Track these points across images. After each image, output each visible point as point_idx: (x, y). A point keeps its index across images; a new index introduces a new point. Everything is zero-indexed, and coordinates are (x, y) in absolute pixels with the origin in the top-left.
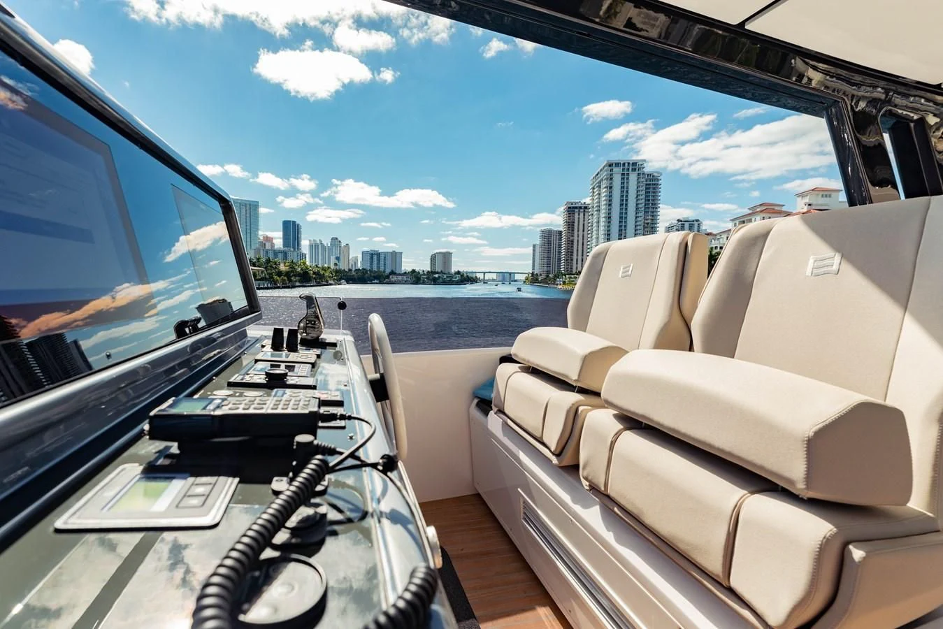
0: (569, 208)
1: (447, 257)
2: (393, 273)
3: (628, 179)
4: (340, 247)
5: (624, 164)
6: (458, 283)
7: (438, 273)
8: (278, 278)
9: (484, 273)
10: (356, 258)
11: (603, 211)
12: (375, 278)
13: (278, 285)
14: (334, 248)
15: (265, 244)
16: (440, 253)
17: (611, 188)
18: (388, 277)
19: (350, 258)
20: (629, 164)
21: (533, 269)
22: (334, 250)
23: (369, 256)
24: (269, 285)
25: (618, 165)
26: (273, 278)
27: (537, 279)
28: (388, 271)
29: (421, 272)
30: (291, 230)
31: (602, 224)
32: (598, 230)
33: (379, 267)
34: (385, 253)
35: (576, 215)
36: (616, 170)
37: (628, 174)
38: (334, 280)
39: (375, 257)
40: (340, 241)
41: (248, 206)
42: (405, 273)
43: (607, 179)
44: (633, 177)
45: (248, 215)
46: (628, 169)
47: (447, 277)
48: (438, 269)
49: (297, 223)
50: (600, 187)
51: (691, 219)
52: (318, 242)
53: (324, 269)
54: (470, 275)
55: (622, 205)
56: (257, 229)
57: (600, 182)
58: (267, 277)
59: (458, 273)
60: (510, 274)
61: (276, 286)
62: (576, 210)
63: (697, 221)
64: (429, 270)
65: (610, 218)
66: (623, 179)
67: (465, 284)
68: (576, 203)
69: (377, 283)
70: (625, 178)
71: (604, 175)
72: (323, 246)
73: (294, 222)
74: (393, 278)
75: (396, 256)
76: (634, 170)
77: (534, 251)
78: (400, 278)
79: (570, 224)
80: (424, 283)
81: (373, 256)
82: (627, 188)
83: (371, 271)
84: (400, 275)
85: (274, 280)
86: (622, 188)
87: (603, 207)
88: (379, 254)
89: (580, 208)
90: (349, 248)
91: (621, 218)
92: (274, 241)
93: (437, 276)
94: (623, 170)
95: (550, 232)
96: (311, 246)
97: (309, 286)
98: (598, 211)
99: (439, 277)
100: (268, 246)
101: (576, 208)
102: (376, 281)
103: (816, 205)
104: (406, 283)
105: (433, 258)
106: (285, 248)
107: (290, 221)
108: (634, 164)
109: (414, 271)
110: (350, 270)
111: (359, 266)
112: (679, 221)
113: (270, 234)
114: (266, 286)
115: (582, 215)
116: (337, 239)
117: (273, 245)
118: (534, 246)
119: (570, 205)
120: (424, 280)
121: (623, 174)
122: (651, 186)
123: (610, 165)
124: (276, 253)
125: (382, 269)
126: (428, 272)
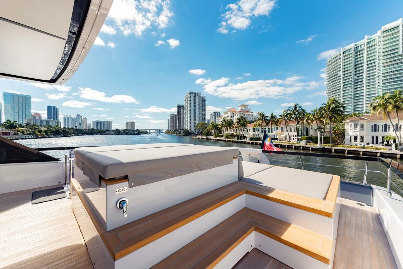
0: (179, 107)
1: (133, 124)
2: (107, 130)
3: (196, 98)
4: (82, 119)
5: (194, 93)
6: (137, 134)
7: (128, 130)
8: (39, 134)
9: (149, 130)
10: (90, 124)
11: (188, 108)
12: (98, 132)
13: (39, 137)
14: (78, 119)
15: (35, 117)
16: (130, 122)
17: (190, 101)
18: (105, 132)
19: (87, 124)
20: (196, 93)
21: (168, 128)
22: (78, 120)
23: (96, 123)
24: (32, 137)
25: (192, 93)
26: (35, 133)
27: (169, 132)
28: (105, 129)
29: (121, 130)
30: (52, 111)
31: (188, 113)
32: (187, 115)
33: (101, 128)
34: (104, 122)
35: (181, 109)
36: (192, 95)
37: (196, 97)
38: (75, 134)
39: (99, 124)
40: (81, 116)
41: (24, 98)
42: (114, 130)
43: (189, 98)
44: (197, 97)
45: (24, 102)
46: (196, 95)
47: (133, 132)
48: (129, 129)
49: (56, 107)
50: (187, 100)
51: (217, 112)
52: (69, 116)
53: (69, 129)
54: (143, 131)
55: (194, 107)
56: (30, 109)
57: (187, 99)
58: (32, 133)
59: (137, 130)
60: (160, 130)
61: (37, 137)
62: (181, 108)
63: (219, 113)
64: (125, 128)
65: (190, 111)
66: (194, 98)
67: (140, 134)
68: (181, 105)
69: (99, 135)
70: (195, 98)
71: (188, 96)
72: (72, 118)
73: (54, 107)
74: (108, 132)
75: (109, 123)
76: (197, 95)
77: (168, 122)
78: (110, 132)
79: (179, 112)
80: (122, 134)
81: (97, 123)
82: (196, 101)
83: (97, 130)
84: (111, 131)
85: (36, 135)
86: (194, 101)
87: (188, 107)
88: (101, 122)
89: (182, 107)
90: (86, 119)
91: (194, 111)
92: (41, 115)
93: (128, 131)
94: (194, 95)
95: (173, 115)
96: (65, 119)
97: (59, 137)
98: (187, 108)
99: (129, 132)
100: (37, 118)
101: (181, 107)
102: (98, 134)
103: (243, 110)
104: (113, 134)
105: (127, 124)
106: (48, 119)
107: (52, 106)
108: (197, 93)
109: (117, 129)
110: (85, 129)
111: (92, 127)
112: (214, 112)
113: (38, 112)
114: (30, 137)
115: (183, 109)
116: (80, 115)
117: (40, 117)
118: (168, 120)
119: (179, 106)
120: (122, 133)
121: (194, 96)
122: (203, 101)
123: (190, 93)
124: (42, 121)
125: (102, 128)
126: (124, 130)
